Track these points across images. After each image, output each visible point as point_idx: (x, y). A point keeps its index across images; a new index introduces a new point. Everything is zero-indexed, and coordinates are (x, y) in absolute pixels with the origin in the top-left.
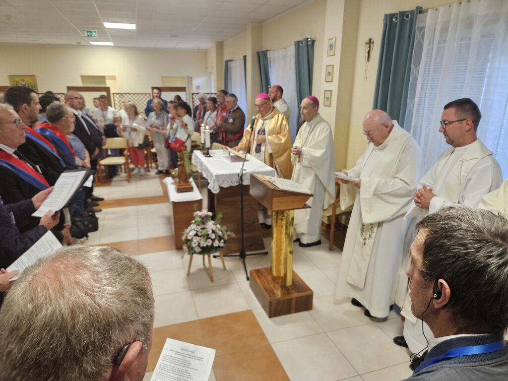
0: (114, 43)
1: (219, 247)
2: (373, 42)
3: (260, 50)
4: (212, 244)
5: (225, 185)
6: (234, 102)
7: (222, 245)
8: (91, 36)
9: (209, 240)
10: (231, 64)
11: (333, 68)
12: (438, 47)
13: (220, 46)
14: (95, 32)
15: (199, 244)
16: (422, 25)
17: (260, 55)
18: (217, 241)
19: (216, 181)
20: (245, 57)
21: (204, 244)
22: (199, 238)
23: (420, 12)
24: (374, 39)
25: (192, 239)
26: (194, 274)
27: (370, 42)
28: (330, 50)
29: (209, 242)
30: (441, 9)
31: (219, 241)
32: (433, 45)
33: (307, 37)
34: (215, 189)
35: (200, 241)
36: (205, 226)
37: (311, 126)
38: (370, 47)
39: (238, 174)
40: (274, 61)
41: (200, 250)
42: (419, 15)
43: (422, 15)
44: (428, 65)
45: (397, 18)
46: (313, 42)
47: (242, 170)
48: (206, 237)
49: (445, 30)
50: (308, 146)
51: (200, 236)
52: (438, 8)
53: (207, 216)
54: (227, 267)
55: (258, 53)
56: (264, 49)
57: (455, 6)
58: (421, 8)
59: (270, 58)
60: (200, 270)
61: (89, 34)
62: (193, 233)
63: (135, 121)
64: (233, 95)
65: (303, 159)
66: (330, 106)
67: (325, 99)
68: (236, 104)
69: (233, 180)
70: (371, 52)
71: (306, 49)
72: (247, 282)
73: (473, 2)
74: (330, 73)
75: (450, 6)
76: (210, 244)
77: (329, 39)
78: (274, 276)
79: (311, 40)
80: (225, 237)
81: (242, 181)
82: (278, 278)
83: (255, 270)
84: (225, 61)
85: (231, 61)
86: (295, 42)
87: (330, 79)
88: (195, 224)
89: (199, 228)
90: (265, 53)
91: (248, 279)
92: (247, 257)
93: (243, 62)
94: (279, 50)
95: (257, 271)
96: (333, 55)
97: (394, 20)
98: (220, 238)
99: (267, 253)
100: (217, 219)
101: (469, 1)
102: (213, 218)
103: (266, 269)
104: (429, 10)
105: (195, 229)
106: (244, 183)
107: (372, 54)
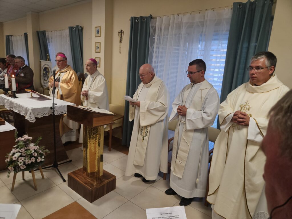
1: (41, 162)
2: (123, 32)
3: (38, 31)
4: (36, 161)
5: (40, 116)
6: (22, 62)
7: (43, 160)
9: (33, 158)
10: (12, 38)
12: (163, 38)
15: (24, 162)
16: (153, 25)
17: (39, 33)
18: (39, 158)
19: (32, 113)
20: (26, 35)
21: (28, 161)
22: (24, 158)
23: (152, 18)
24: (123, 30)
25: (18, 159)
26: (17, 188)
27: (121, 32)
28: (97, 34)
29: (33, 160)
30: (164, 17)
31: (41, 157)
32: (160, 36)
33: (77, 25)
34: (31, 119)
35: (25, 161)
36: (28, 147)
37: (93, 77)
38: (121, 34)
39: (51, 107)
40: (52, 38)
41: (25, 167)
42: (151, 20)
43: (153, 20)
45: (137, 20)
46: (82, 28)
47: (54, 104)
48: (29, 156)
49: (167, 28)
50: (92, 90)
51: (25, 156)
53: (28, 140)
54: (45, 177)
55: (38, 32)
56: (42, 29)
57: (171, 17)
59: (48, 36)
60: (21, 184)
62: (17, 155)
64: (20, 57)
65: (90, 99)
66: (100, 67)
68: (24, 64)
69: (46, 113)
70: (122, 37)
71: (77, 32)
72: (65, 183)
73: (180, 16)
74: (98, 48)
75: (168, 17)
76: (34, 161)
77: (96, 27)
78: (89, 173)
79: (81, 27)
80: (44, 154)
81: (54, 113)
82: (92, 174)
83: (72, 172)
84: (6, 36)
85: (12, 36)
86: (69, 27)
87: (98, 51)
88: (17, 148)
89: (23, 150)
90: (44, 33)
91: (64, 181)
92: (59, 166)
93: (23, 38)
94: (56, 31)
95: (74, 173)
96: (99, 37)
97: (136, 20)
98: (41, 155)
99: (71, 161)
100: (38, 142)
101: (178, 15)
102: (33, 141)
103: (79, 170)
104: (158, 17)
105: (19, 152)
106: (56, 114)
107: (123, 39)
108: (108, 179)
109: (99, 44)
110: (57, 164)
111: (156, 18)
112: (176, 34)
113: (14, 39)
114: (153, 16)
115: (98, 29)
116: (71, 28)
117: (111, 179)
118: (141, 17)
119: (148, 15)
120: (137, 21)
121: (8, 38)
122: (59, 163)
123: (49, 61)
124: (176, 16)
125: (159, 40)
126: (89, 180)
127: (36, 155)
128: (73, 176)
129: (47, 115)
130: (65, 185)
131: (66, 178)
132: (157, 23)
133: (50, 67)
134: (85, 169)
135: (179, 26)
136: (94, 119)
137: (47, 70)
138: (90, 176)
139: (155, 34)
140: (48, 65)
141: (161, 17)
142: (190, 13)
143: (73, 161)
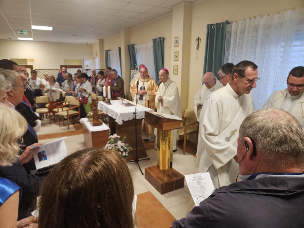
0: (33, 39)
1: (125, 156)
2: (200, 39)
3: (129, 44)
5: (126, 120)
7: (127, 155)
8: (23, 33)
10: (109, 52)
11: (178, 53)
12: (239, 42)
13: (102, 42)
14: (25, 31)
16: (229, 30)
17: (130, 46)
18: (124, 153)
19: (120, 117)
20: (120, 49)
23: (228, 23)
24: (200, 37)
27: (198, 39)
28: (176, 43)
30: (240, 22)
32: (236, 40)
33: (160, 37)
34: (120, 122)
36: (117, 144)
37: (166, 85)
38: (198, 42)
39: (134, 113)
40: (139, 50)
42: (227, 25)
43: (229, 25)
44: (234, 51)
46: (164, 39)
47: (136, 110)
49: (243, 32)
50: (166, 96)
52: (238, 21)
53: (117, 138)
55: (128, 46)
56: (132, 43)
57: (248, 20)
58: (228, 21)
59: (136, 49)
61: (21, 32)
62: (110, 148)
63: (54, 86)
64: (114, 70)
66: (177, 74)
67: (174, 70)
68: (117, 75)
69: (130, 117)
70: (199, 44)
71: (160, 43)
72: (143, 176)
73: (257, 18)
74: (177, 56)
75: (244, 20)
77: (175, 38)
78: (161, 170)
79: (162, 38)
80: (128, 150)
81: (136, 117)
82: (164, 171)
83: (148, 168)
84: (106, 51)
85: (110, 50)
86: (153, 39)
87: (177, 59)
88: (110, 143)
89: (113, 145)
90: (133, 46)
91: (143, 174)
93: (118, 51)
94: (142, 44)
95: (150, 168)
96: (178, 46)
98: (125, 151)
100: (123, 140)
101: (255, 18)
102: (121, 139)
103: (154, 167)
104: (233, 22)
105: (111, 146)
106: (137, 118)
107: (200, 46)
108: (177, 177)
109: (177, 53)
110: (138, 160)
111: (231, 23)
112: (252, 37)
113: (111, 53)
114: (229, 21)
115: (176, 39)
116: (154, 40)
117: (180, 178)
118: (217, 24)
119: (224, 21)
120: (214, 27)
121: (107, 52)
122: (139, 159)
124: (252, 19)
125: (234, 44)
126: (161, 175)
127: (122, 150)
128: (149, 171)
129: (131, 119)
130: (143, 177)
131: (144, 172)
132: (233, 28)
134: (158, 166)
135: (256, 29)
136: (164, 124)
138: (162, 172)
139: (231, 38)
141: (237, 22)
142: (268, 15)
143: (150, 159)
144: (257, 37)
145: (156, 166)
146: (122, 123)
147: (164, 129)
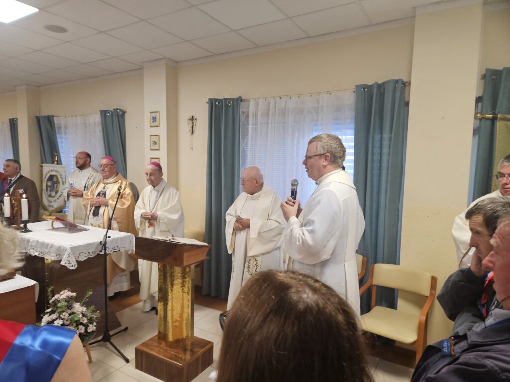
1: (93, 332)
2: (196, 119)
3: (39, 115)
4: (86, 330)
7: (94, 328)
9: (81, 327)
11: (159, 138)
16: (244, 110)
17: (41, 119)
18: (90, 326)
19: (71, 255)
23: (241, 101)
24: (196, 116)
27: (193, 119)
28: (153, 122)
29: (81, 330)
30: (261, 101)
31: (92, 324)
32: (256, 125)
33: (116, 108)
34: (70, 265)
36: (72, 310)
38: (193, 123)
39: (101, 242)
40: (66, 128)
42: (240, 103)
43: (243, 103)
45: (219, 103)
46: (124, 113)
47: (106, 237)
48: (75, 324)
49: (266, 115)
53: (72, 297)
54: (93, 358)
55: (38, 119)
56: (45, 112)
57: (271, 100)
58: (241, 98)
59: (59, 125)
65: (161, 224)
68: (18, 172)
69: (91, 251)
70: (194, 127)
71: (115, 119)
72: (128, 364)
73: (284, 99)
74: (156, 143)
75: (266, 100)
76: (83, 331)
77: (151, 113)
78: (171, 342)
79: (121, 111)
81: (104, 250)
82: (177, 342)
83: (141, 344)
86: (101, 112)
87: (157, 147)
89: (66, 315)
90: (50, 120)
91: (127, 361)
92: (112, 338)
93: (7, 127)
94: (74, 117)
95: (144, 345)
96: (157, 127)
97: (217, 103)
98: (91, 321)
99: (126, 329)
100: (85, 300)
101: (281, 98)
102: (77, 299)
103: (153, 339)
104: (251, 101)
107: (196, 130)
108: (202, 347)
109: (157, 137)
110: (109, 334)
111: (248, 101)
112: (279, 123)
114: (243, 99)
115: (154, 115)
116: (104, 113)
117: (207, 347)
118: (226, 100)
119: (235, 97)
122: (111, 333)
123: (57, 164)
124: (278, 100)
125: (254, 131)
126: (173, 352)
129: (93, 255)
131: (132, 357)
132: (251, 108)
133: (60, 175)
134: (163, 336)
135: (284, 113)
136: (185, 255)
137: (55, 179)
138: (173, 346)
139: (248, 122)
140: (57, 171)
141: (255, 100)
142: (298, 96)
143: (130, 328)
144: (285, 123)
145: (157, 338)
146: (76, 266)
147: (185, 264)
